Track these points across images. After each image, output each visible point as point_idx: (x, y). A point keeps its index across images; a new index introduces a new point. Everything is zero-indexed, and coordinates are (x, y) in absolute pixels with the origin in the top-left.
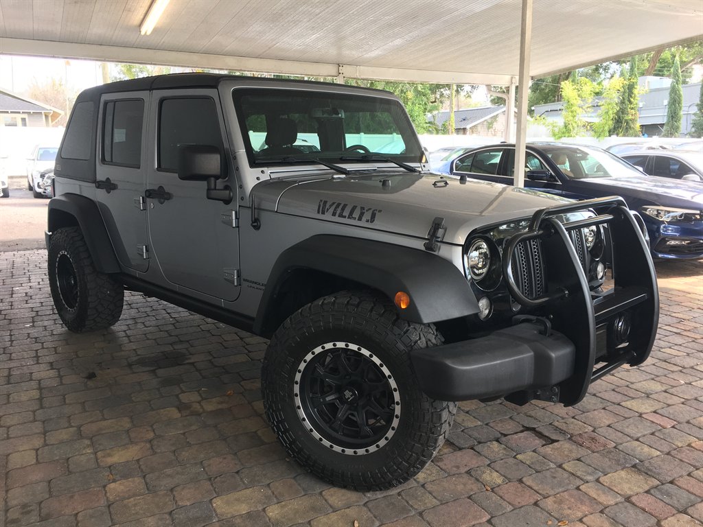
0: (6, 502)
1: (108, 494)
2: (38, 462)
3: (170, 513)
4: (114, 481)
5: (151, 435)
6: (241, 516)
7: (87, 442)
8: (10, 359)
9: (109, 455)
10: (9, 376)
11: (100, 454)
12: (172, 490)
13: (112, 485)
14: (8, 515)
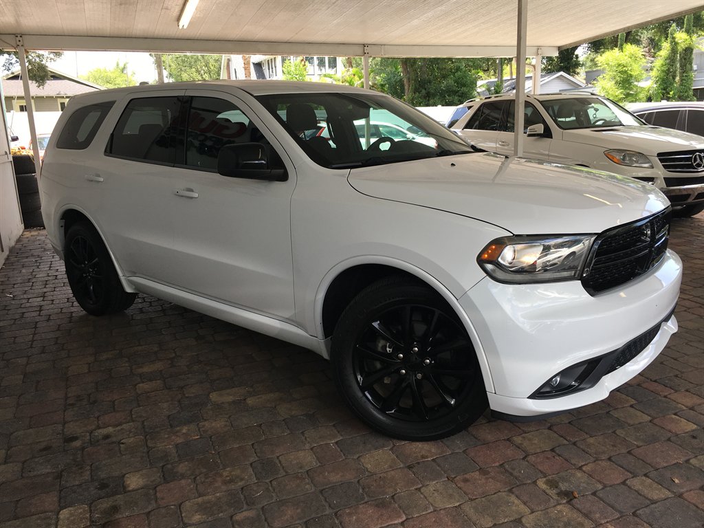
0: (66, 394)
1: (137, 390)
2: (90, 371)
3: (179, 401)
4: (143, 382)
5: (174, 355)
6: (228, 403)
7: (127, 359)
8: (72, 306)
9: (141, 367)
10: (71, 317)
11: (134, 367)
12: (182, 388)
13: (141, 385)
14: (68, 401)
